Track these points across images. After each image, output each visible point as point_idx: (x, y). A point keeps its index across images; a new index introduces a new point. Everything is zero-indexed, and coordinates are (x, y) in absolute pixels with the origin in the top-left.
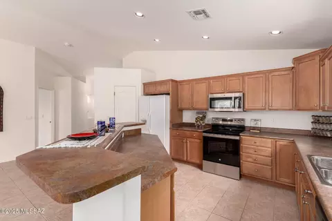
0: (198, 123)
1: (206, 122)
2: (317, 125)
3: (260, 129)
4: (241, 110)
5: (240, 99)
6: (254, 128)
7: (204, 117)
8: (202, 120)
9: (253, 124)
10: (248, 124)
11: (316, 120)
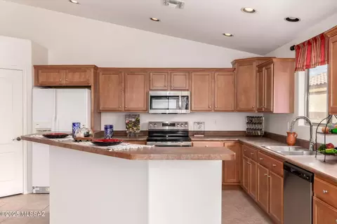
0: (131, 130)
1: (141, 129)
2: (251, 125)
3: (203, 133)
4: (189, 111)
5: (187, 98)
6: (198, 133)
7: (138, 121)
8: (135, 125)
9: (196, 128)
10: (192, 128)
11: (250, 121)
